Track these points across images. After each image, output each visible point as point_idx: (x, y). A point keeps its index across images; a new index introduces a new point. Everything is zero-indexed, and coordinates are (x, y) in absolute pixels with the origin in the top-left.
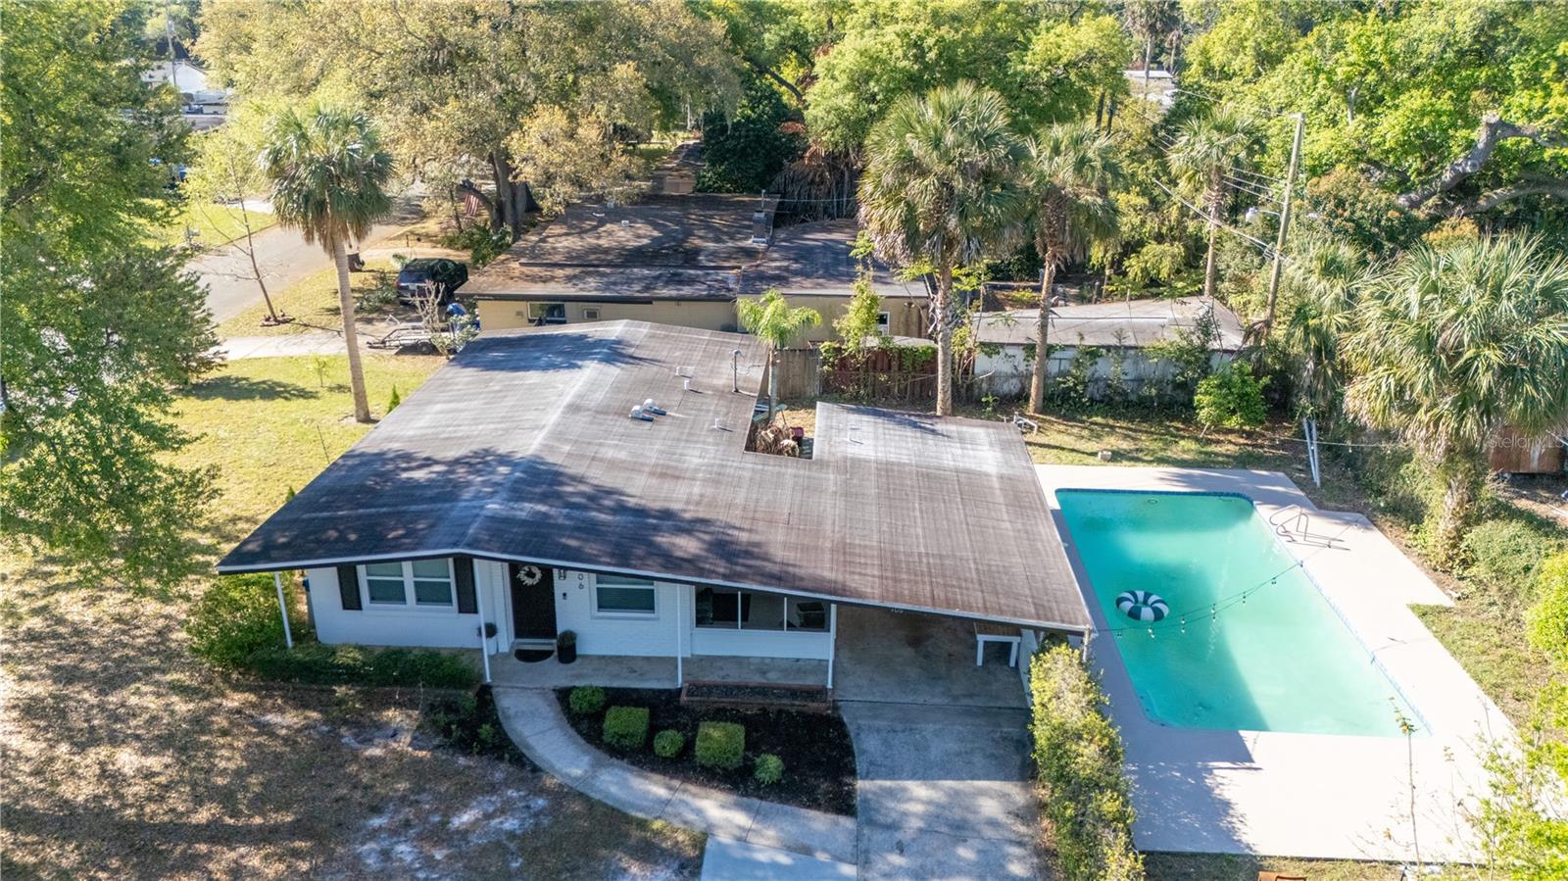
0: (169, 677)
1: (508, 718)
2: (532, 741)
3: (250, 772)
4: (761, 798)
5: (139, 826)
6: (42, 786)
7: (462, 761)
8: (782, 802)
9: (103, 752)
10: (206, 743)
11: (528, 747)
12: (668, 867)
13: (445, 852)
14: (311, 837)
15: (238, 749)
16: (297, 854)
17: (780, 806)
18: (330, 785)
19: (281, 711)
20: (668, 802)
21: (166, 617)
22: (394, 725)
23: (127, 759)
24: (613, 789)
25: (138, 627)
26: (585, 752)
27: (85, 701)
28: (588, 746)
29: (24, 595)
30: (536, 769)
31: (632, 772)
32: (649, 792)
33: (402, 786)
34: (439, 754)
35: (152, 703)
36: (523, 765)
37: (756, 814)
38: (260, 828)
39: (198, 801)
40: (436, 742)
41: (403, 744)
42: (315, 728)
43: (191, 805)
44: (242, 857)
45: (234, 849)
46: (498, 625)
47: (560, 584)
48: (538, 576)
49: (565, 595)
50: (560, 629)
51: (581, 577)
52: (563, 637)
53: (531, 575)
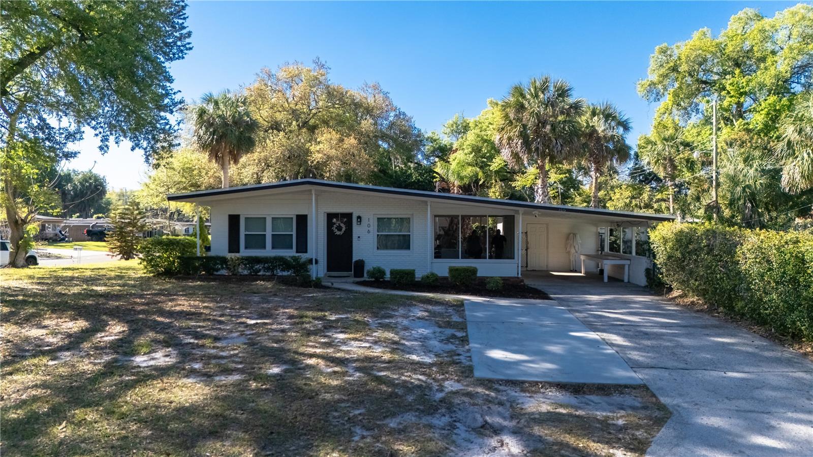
4: (492, 296)
7: (304, 289)
8: (506, 297)
12: (442, 306)
28: (379, 289)
31: (409, 292)
34: (290, 287)
40: (287, 286)
46: (318, 259)
47: (357, 230)
48: (344, 229)
49: (359, 237)
50: (355, 259)
51: (369, 226)
52: (356, 262)
53: (339, 228)
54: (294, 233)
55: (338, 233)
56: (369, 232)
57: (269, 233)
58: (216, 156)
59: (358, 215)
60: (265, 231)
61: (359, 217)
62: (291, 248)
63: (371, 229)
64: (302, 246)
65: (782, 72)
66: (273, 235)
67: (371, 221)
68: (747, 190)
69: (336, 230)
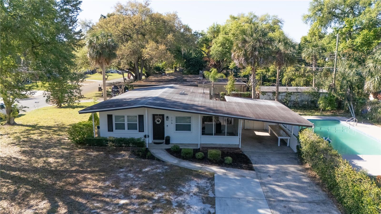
0: (61, 147)
1: (154, 153)
2: (161, 157)
3: (86, 161)
4: (227, 167)
5: (56, 170)
6: (28, 164)
7: (143, 160)
8: (233, 168)
9: (45, 159)
10: (73, 157)
11: (161, 158)
12: (205, 179)
13: (142, 175)
14: (104, 172)
15: (82, 158)
16: (101, 175)
17: (233, 169)
18: (108, 164)
19: (92, 152)
20: (202, 168)
21: (60, 138)
22: (123, 154)
23: (51, 160)
24: (186, 165)
25: (53, 140)
26: (176, 159)
27: (39, 151)
28: (177, 158)
29: (22, 135)
30: (163, 162)
31: (190, 162)
32: (196, 166)
33: (128, 164)
34: (137, 159)
35: (58, 151)
36: (160, 161)
37: (227, 170)
38: (90, 171)
39: (72, 166)
40: (136, 157)
41: (127, 157)
42: (102, 155)
43: (70, 167)
44: (85, 176)
45: (83, 174)
46: (149, 135)
47: (166, 123)
48: (160, 121)
49: (167, 126)
50: (165, 136)
51: (172, 120)
52: (167, 137)
53: (159, 121)
54: (138, 123)
55: (158, 123)
56: (172, 123)
57: (126, 123)
58: (99, 63)
59: (167, 116)
60: (124, 122)
61: (167, 117)
62: (137, 129)
63: (173, 122)
64: (142, 130)
65: (372, 17)
66: (128, 124)
67: (173, 119)
68: (349, 83)
69: (157, 122)
